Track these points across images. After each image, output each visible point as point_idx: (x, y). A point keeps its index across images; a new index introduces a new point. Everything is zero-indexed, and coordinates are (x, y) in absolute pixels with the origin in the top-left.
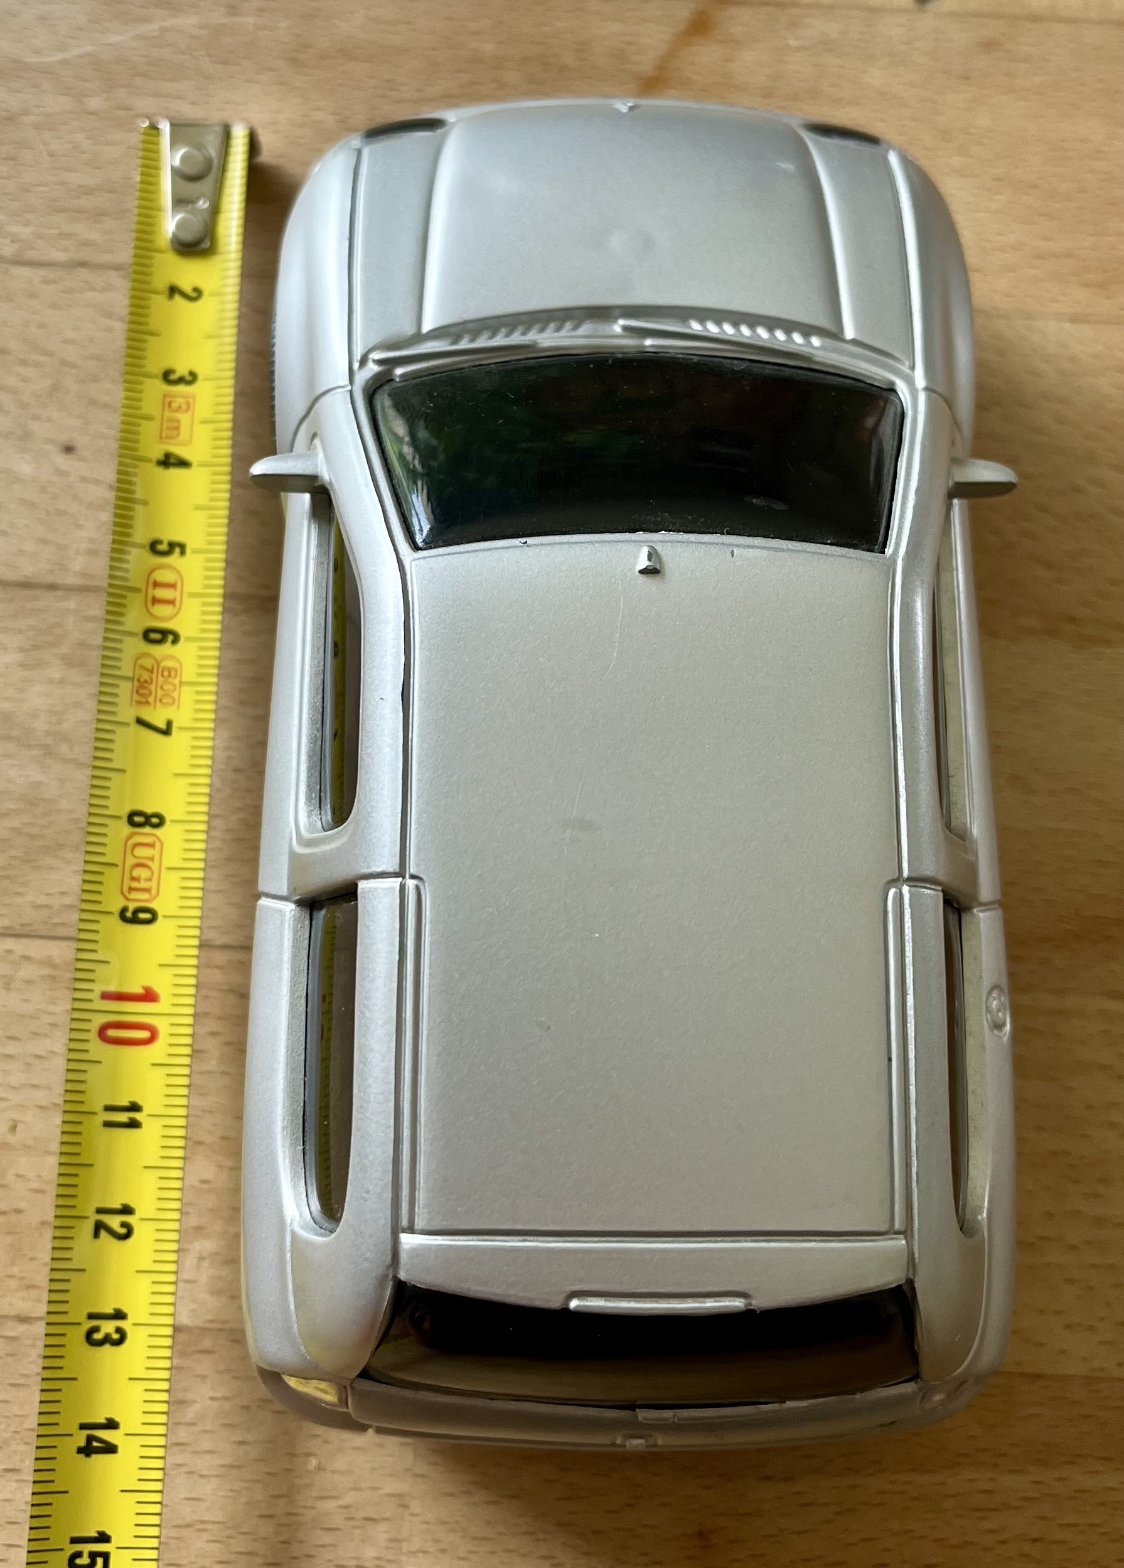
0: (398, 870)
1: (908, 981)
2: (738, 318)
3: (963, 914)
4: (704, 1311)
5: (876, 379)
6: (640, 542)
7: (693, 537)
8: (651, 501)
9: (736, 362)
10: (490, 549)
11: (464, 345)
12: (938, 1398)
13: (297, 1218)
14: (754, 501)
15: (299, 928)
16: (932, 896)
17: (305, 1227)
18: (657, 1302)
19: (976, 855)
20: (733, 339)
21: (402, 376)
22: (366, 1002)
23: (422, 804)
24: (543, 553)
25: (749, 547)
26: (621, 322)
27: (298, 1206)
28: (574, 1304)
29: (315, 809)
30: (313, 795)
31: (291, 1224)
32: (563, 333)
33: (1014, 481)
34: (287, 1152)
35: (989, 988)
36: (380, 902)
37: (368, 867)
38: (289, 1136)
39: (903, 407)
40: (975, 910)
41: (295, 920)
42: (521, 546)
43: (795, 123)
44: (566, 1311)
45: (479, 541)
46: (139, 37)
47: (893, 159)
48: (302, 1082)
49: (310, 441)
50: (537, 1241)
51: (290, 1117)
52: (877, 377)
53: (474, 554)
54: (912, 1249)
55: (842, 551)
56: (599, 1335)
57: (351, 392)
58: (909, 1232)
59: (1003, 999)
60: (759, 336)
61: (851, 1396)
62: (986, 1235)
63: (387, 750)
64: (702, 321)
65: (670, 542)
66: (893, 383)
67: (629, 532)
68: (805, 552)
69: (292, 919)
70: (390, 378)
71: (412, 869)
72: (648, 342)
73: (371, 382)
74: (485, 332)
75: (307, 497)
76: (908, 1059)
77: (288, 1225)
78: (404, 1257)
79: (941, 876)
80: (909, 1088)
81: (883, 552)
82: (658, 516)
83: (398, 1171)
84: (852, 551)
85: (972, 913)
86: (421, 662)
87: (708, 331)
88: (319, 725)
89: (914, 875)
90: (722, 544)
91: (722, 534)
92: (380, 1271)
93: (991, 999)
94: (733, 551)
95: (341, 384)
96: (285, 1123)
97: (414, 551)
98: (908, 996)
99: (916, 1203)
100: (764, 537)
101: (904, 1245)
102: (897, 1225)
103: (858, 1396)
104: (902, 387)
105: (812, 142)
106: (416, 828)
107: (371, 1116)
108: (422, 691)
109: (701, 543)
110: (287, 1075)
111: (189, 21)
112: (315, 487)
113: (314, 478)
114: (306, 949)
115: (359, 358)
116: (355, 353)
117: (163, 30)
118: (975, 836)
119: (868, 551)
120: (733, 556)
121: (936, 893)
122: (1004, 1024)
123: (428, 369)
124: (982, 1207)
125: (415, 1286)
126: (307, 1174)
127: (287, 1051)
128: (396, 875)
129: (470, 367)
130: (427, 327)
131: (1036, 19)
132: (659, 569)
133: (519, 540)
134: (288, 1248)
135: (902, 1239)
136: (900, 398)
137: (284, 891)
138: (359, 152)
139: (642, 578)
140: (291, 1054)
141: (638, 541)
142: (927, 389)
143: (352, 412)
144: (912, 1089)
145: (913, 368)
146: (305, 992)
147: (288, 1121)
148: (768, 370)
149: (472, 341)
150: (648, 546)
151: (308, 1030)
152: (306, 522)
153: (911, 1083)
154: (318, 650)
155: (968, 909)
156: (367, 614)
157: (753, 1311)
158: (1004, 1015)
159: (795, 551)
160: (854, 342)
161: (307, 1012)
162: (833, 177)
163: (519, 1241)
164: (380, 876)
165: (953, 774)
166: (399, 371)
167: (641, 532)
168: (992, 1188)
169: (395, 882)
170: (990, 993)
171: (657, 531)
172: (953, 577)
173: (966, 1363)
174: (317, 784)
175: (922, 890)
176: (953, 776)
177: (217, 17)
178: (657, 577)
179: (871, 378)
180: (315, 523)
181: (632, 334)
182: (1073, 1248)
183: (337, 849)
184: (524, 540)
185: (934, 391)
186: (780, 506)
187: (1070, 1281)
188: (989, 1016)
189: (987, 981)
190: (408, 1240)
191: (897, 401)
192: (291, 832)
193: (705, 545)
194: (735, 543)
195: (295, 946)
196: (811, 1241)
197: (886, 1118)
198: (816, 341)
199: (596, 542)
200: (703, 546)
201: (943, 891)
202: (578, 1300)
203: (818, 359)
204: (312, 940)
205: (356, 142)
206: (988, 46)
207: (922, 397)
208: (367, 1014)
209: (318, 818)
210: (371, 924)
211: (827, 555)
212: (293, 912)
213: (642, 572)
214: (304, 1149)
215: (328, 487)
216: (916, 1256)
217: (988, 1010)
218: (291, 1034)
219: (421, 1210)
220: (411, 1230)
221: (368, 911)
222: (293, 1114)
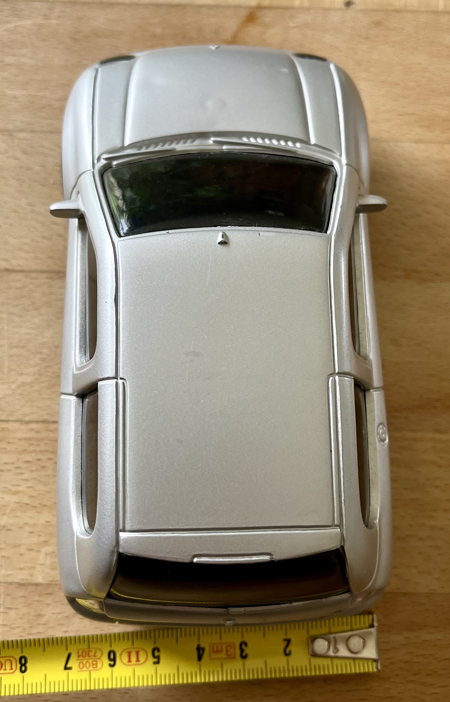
0: (114, 376)
1: (338, 417)
2: (263, 136)
3: (366, 392)
4: (252, 562)
5: (324, 161)
6: (219, 231)
7: (242, 228)
8: (224, 213)
9: (263, 155)
10: (153, 236)
11: (143, 150)
12: (359, 599)
13: (79, 530)
14: (269, 212)
15: (78, 407)
16: (349, 382)
17: (82, 534)
18: (232, 558)
19: (372, 367)
20: (262, 145)
21: (116, 165)
22: (102, 434)
23: (125, 347)
24: (176, 236)
25: (267, 231)
26: (213, 139)
27: (80, 525)
28: (195, 560)
29: (83, 355)
30: (82, 350)
31: (76, 533)
32: (186, 144)
33: (386, 204)
34: (74, 502)
35: (378, 425)
36: (107, 390)
37: (102, 375)
38: (75, 496)
39: (336, 173)
40: (371, 391)
41: (76, 403)
42: (166, 234)
43: (290, 54)
44: (192, 563)
45: (148, 232)
46: (6, 30)
47: (332, 67)
48: (80, 473)
49: (77, 194)
50: (179, 533)
51: (75, 488)
52: (325, 160)
53: (145, 238)
54: (343, 533)
55: (308, 232)
56: (207, 574)
57: (93, 172)
58: (341, 526)
59: (384, 429)
60: (273, 144)
61: (321, 600)
62: (378, 529)
63: (109, 324)
64: (248, 138)
65: (232, 230)
66: (332, 163)
67: (214, 227)
68: (292, 233)
69: (74, 403)
70: (111, 166)
71: (121, 375)
72: (225, 147)
73: (102, 168)
74: (152, 145)
75: (76, 220)
76: (339, 451)
77: (75, 533)
78: (121, 543)
79: (353, 372)
80: (340, 463)
81: (326, 233)
82: (227, 219)
83: (118, 505)
84: (312, 232)
85: (370, 392)
86: (123, 285)
87: (251, 142)
88: (84, 319)
89: (340, 371)
90: (255, 230)
91: (255, 226)
92: (111, 548)
93: (379, 429)
94: (260, 233)
95: (89, 169)
96: (74, 490)
97: (119, 237)
98: (338, 424)
99: (344, 513)
100: (273, 227)
101: (339, 531)
102: (336, 523)
103: (324, 600)
104: (336, 164)
105: (297, 61)
106: (122, 358)
107: (106, 482)
108: (123, 298)
109: (246, 230)
110: (74, 469)
111: (27, 23)
112: (79, 215)
113: (78, 210)
114: (81, 416)
115: (97, 158)
116: (95, 156)
117: (16, 26)
118: (371, 359)
119: (319, 232)
120: (260, 235)
121: (351, 379)
122: (385, 440)
123: (127, 161)
124: (376, 517)
125: (126, 555)
126: (83, 511)
127: (74, 459)
128: (114, 378)
129: (146, 160)
130: (127, 143)
131: (398, 11)
132: (227, 242)
133: (166, 231)
134: (75, 544)
135: (338, 529)
136: (335, 168)
137: (71, 391)
138: (97, 71)
139: (220, 246)
140: (75, 460)
141: (218, 230)
142: (346, 164)
143: (94, 182)
144: (341, 463)
145: (341, 155)
146: (81, 434)
147: (74, 489)
148: (277, 158)
149: (147, 148)
150: (222, 232)
151: (82, 450)
152: (76, 231)
153: (341, 461)
154: (83, 287)
155: (369, 390)
156: (99, 266)
157: (274, 561)
158: (385, 435)
159: (287, 233)
160: (315, 145)
161: (82, 442)
162: (305, 75)
163: (171, 534)
164: (107, 379)
165: (361, 332)
166: (115, 163)
167: (219, 227)
168: (381, 509)
169: (114, 381)
170: (378, 426)
171: (227, 226)
172: (360, 248)
173: (370, 584)
174: (84, 345)
175: (344, 378)
176: (361, 333)
177: (40, 20)
178: (227, 245)
179: (323, 160)
180: (80, 231)
181: (216, 144)
182: (421, 539)
183: (89, 369)
184: (167, 231)
185: (351, 166)
186: (281, 214)
187: (420, 553)
188: (378, 436)
189: (377, 422)
190: (123, 535)
191: (334, 170)
192: (73, 366)
193: (247, 231)
194: (261, 230)
195: (76, 415)
196: (298, 530)
197: (329, 476)
198: (298, 145)
199: (199, 231)
200: (246, 232)
201: (354, 379)
202: (197, 558)
203: (299, 153)
204: (83, 412)
205: (96, 66)
206: (377, 24)
207: (345, 168)
208: (103, 439)
209: (84, 359)
210: (103, 400)
211: (301, 234)
212: (75, 400)
213: (219, 243)
214: (82, 501)
215: (83, 213)
216: (345, 536)
217: (378, 433)
218: (75, 452)
219: (128, 522)
220: (124, 530)
221: (102, 394)
222: (77, 486)
